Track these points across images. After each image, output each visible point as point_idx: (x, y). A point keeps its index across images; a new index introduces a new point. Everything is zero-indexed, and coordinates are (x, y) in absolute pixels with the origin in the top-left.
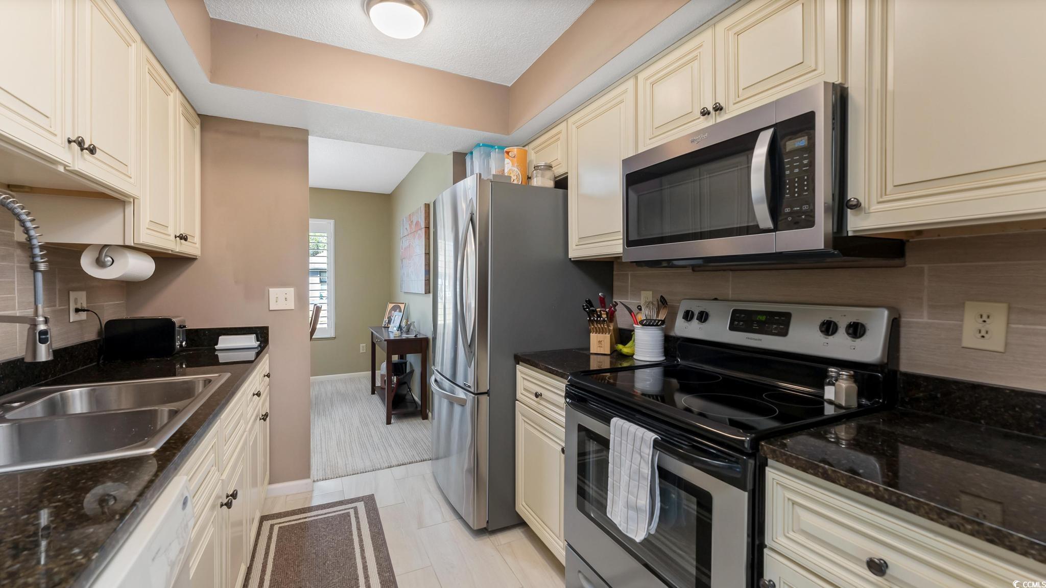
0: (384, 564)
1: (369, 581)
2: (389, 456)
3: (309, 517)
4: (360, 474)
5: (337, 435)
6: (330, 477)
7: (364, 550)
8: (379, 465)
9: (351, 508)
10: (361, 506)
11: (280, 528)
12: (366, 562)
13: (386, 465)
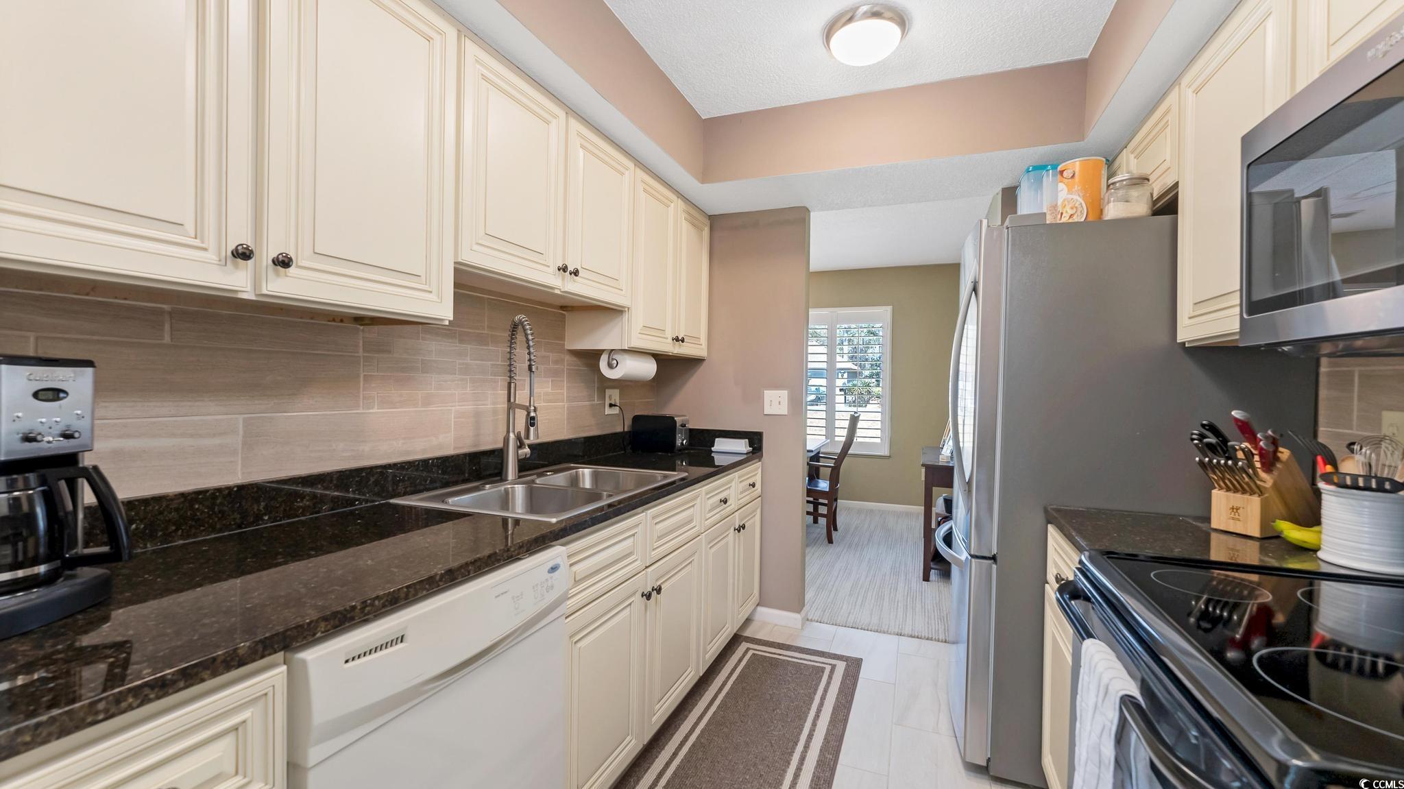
0: (833, 743)
1: (806, 752)
2: (906, 621)
3: (784, 655)
4: (859, 630)
5: (858, 576)
6: (826, 621)
7: (818, 716)
8: (887, 627)
9: (830, 664)
10: (841, 666)
11: (754, 654)
12: (814, 730)
13: (896, 630)
